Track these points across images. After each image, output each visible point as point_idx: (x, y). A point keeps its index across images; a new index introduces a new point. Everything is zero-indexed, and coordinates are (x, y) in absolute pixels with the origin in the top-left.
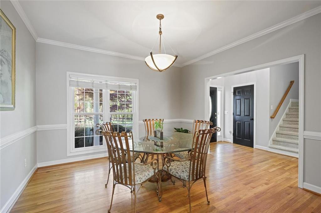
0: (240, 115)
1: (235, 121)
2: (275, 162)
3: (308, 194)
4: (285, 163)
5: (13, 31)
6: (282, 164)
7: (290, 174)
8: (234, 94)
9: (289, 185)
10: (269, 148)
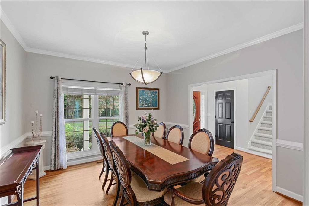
0: (222, 118)
1: (217, 124)
2: (253, 164)
3: (281, 197)
4: (262, 165)
5: (4, 48)
6: (259, 166)
7: (265, 177)
8: (216, 98)
9: (263, 189)
10: (248, 150)
